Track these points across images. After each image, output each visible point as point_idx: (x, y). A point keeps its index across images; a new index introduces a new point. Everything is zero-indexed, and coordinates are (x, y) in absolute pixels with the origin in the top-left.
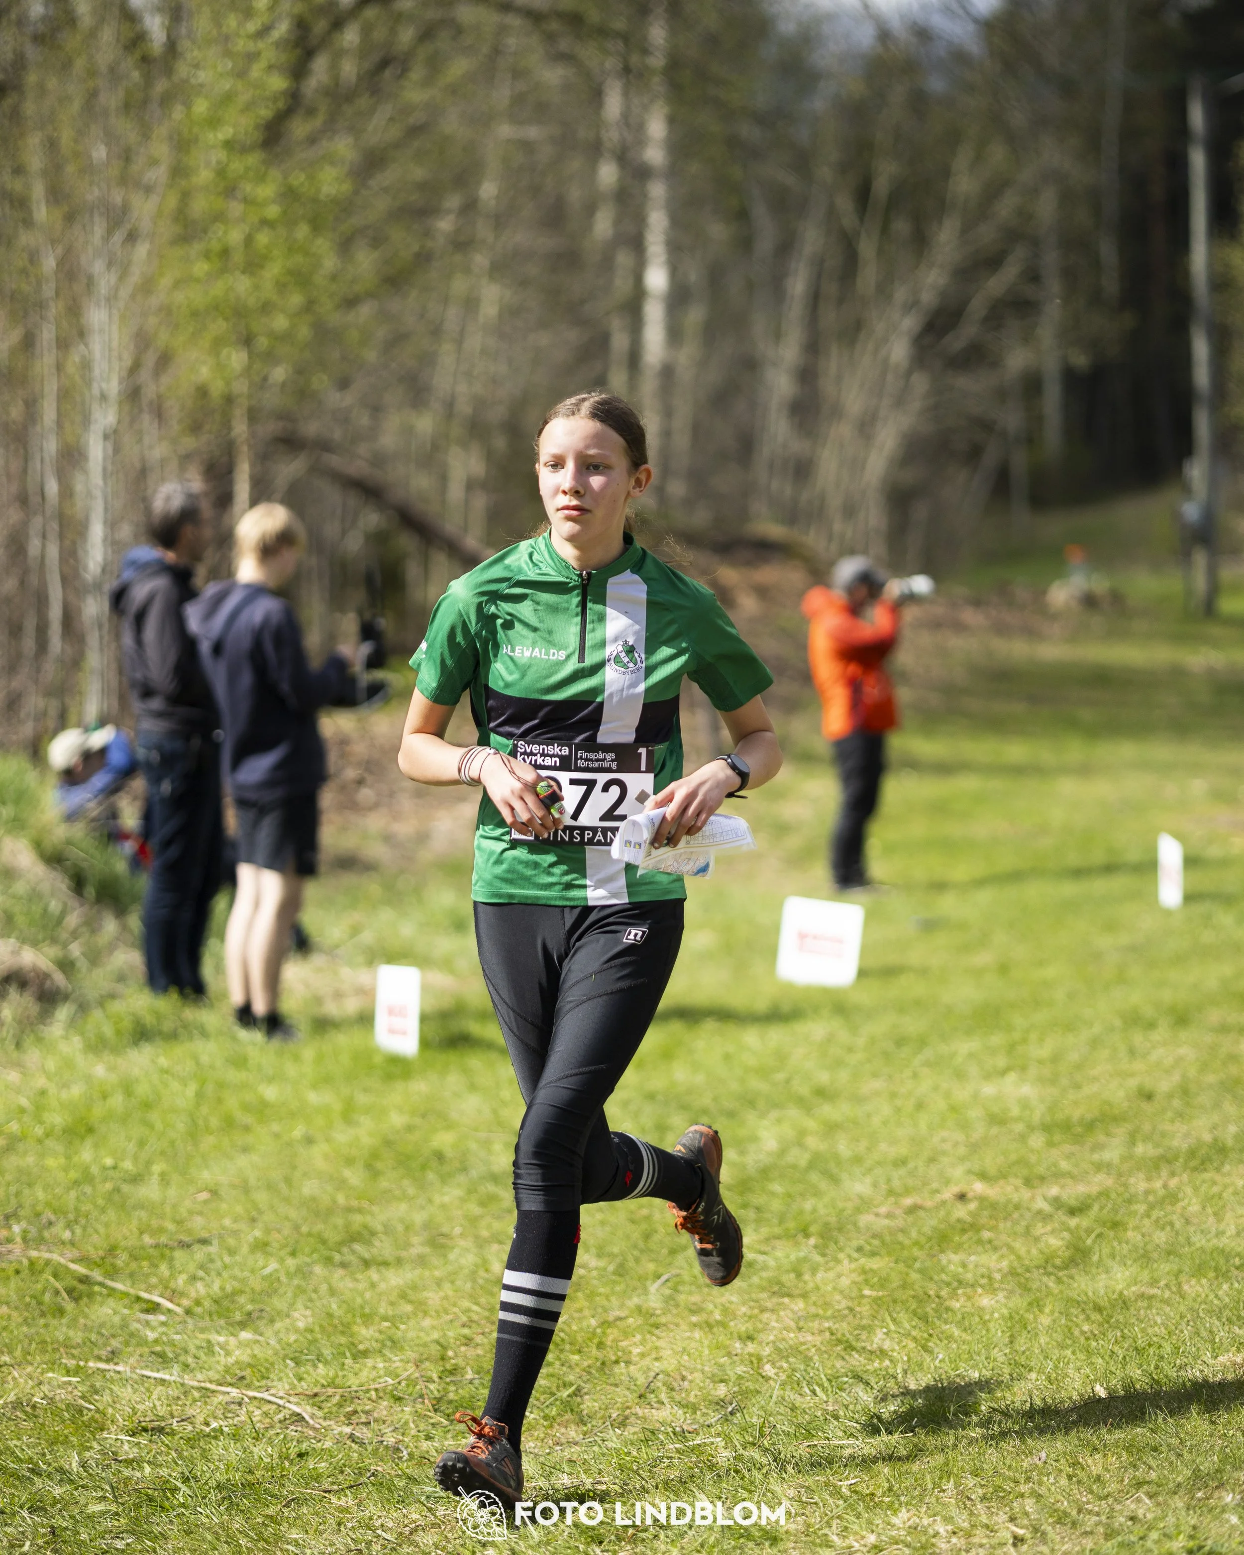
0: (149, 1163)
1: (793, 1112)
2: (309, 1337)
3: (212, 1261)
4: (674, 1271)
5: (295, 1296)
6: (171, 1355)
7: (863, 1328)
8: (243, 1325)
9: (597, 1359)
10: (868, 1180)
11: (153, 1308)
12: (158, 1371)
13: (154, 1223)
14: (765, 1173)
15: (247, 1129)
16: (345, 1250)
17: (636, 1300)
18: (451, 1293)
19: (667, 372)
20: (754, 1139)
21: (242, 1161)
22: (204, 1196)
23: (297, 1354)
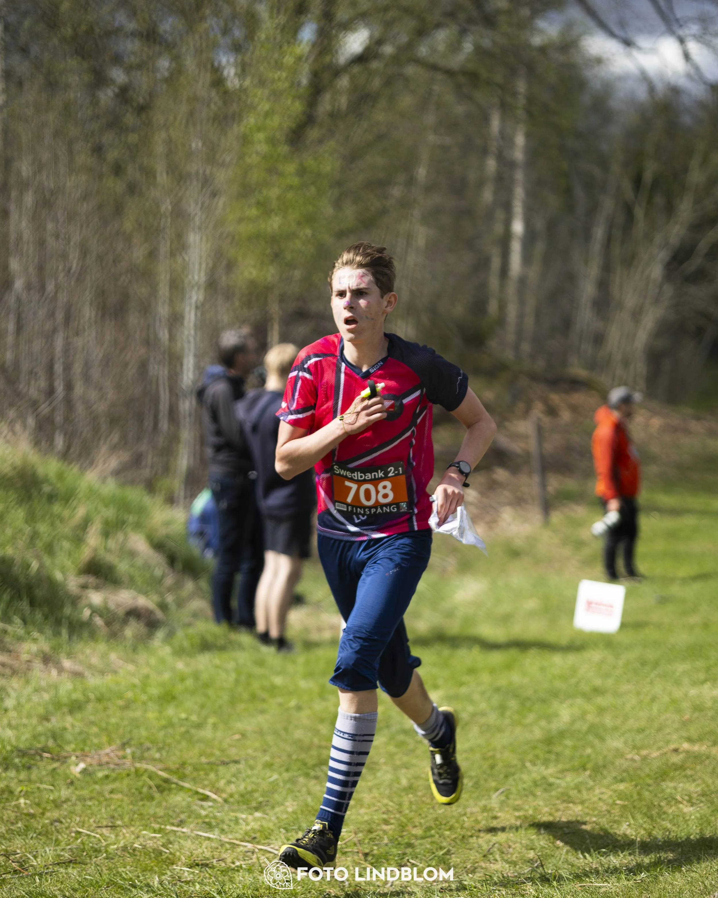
0: (206, 718)
1: (579, 701)
2: (295, 816)
3: (240, 773)
4: (507, 787)
5: (287, 794)
6: (214, 824)
7: (615, 822)
8: (257, 809)
9: (460, 834)
10: (622, 740)
11: (206, 798)
12: (206, 832)
13: (208, 751)
14: (562, 734)
15: (263, 700)
16: (317, 769)
17: (483, 803)
18: (377, 795)
19: (522, 281)
20: (556, 715)
21: (260, 718)
22: (237, 737)
23: (287, 826)
